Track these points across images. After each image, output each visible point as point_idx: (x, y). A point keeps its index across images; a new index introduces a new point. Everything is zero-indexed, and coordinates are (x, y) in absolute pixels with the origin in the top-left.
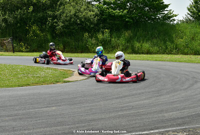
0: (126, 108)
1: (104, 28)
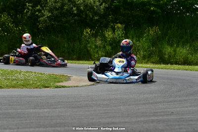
1: (115, 21)
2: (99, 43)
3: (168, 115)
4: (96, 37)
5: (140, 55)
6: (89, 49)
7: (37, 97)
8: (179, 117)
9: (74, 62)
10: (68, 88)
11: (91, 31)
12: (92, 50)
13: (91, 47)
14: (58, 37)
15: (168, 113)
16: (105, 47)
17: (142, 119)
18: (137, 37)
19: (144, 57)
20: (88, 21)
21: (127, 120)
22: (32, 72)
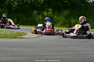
0: (70, 51)
1: (48, 7)
2: (40, 17)
3: (73, 52)
4: (39, 15)
5: (60, 23)
6: (36, 20)
7: (11, 43)
8: (78, 53)
9: (29, 26)
10: (26, 39)
11: (37, 12)
12: (37, 21)
13: (37, 19)
14: (21, 15)
15: (73, 51)
16: (43, 19)
17: (61, 53)
18: (58, 15)
19: (62, 25)
20: (35, 7)
21: (53, 54)
22: (8, 31)
